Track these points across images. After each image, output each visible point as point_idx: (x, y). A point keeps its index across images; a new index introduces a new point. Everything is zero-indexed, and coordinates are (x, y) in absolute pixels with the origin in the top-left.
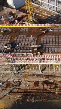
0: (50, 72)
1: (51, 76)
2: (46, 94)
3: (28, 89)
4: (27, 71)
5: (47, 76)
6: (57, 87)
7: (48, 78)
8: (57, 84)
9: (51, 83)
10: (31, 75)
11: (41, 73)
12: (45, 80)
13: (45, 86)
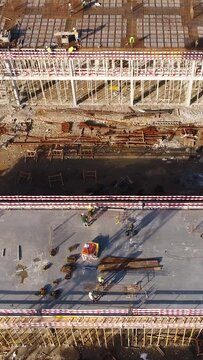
0: (97, 104)
1: (101, 112)
2: (89, 145)
3: (49, 136)
4: (45, 103)
5: (91, 113)
6: (114, 133)
7: (92, 114)
8: (115, 128)
9: (101, 126)
10: (52, 111)
11: (78, 106)
12: (87, 119)
13: (87, 131)
